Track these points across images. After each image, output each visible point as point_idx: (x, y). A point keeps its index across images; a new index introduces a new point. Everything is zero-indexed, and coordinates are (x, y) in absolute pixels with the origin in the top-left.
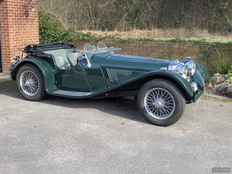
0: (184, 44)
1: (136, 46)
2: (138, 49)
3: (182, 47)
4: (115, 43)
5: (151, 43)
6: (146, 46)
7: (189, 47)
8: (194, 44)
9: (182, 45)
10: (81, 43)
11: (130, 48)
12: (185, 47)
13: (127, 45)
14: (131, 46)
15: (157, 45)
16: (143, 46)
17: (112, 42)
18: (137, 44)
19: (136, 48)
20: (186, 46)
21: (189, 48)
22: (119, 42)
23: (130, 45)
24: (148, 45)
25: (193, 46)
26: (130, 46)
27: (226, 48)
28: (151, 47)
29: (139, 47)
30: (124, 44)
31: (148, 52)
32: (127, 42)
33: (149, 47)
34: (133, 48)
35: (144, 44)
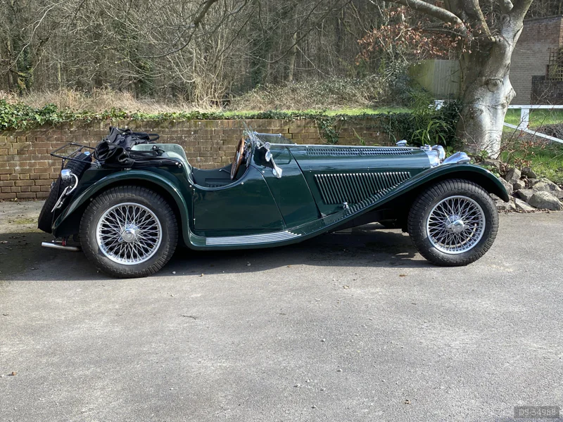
0: (290, 121)
1: (189, 131)
2: (195, 139)
3: (287, 128)
4: (137, 127)
5: (221, 122)
6: (212, 131)
7: (299, 126)
8: (308, 120)
9: (286, 123)
10: (39, 133)
11: (174, 136)
12: (293, 127)
13: (167, 130)
14: (177, 132)
15: (236, 126)
16: (207, 131)
17: (127, 125)
18: (190, 127)
19: (190, 135)
20: (294, 125)
21: (300, 129)
22: (146, 125)
23: (173, 129)
24: (217, 127)
25: (308, 123)
26: (174, 131)
27: (364, 123)
28: (224, 132)
29: (196, 132)
30: (160, 129)
31: (217, 143)
32: (166, 124)
33: (218, 131)
34: (182, 136)
35: (206, 126)
